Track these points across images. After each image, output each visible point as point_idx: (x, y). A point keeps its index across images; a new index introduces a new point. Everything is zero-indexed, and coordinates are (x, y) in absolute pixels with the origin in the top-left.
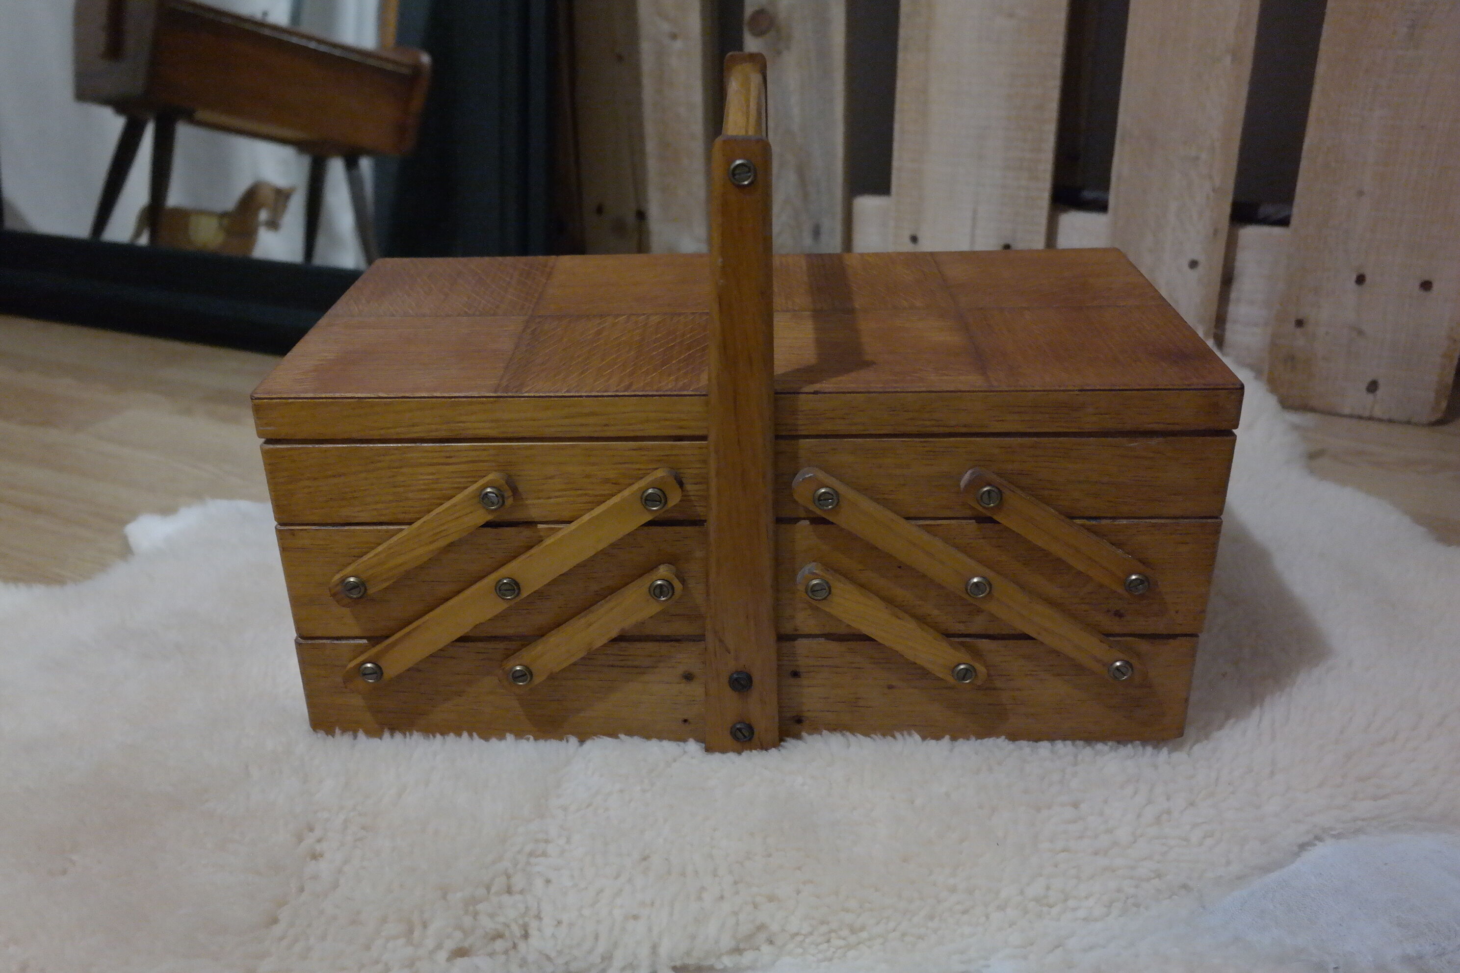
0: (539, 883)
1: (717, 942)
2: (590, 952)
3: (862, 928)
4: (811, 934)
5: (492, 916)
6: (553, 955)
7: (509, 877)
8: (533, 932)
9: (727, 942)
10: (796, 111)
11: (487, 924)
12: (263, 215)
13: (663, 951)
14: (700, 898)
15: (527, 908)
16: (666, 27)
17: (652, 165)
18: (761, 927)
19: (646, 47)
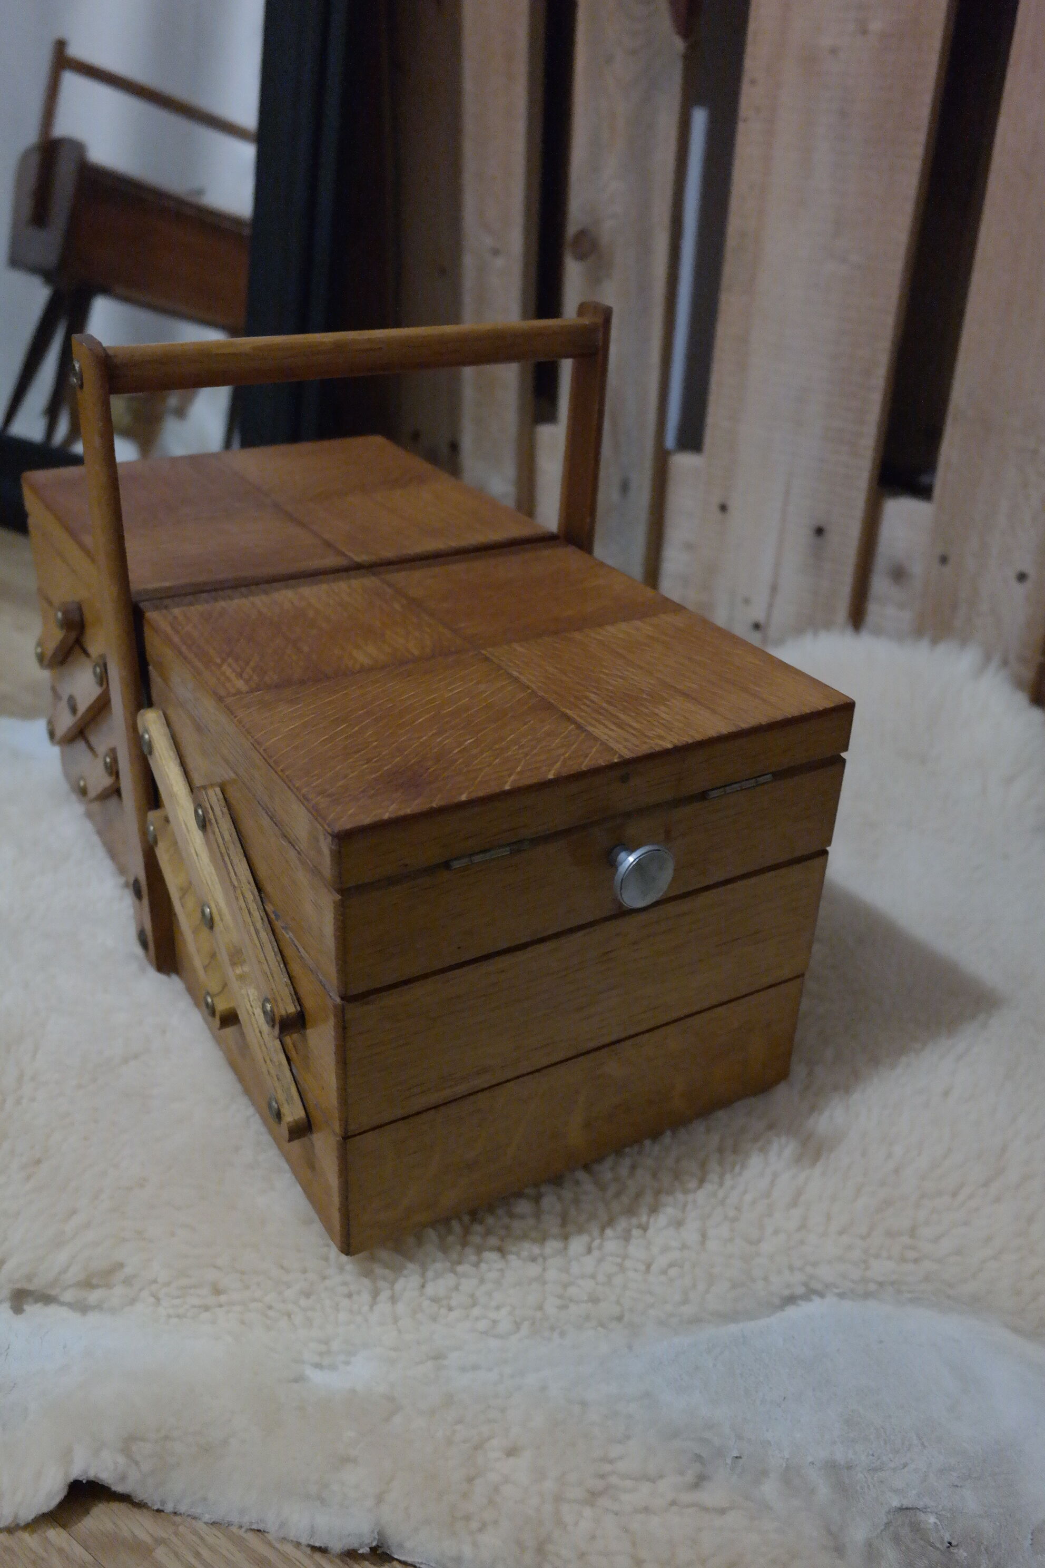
3: (226, 1291)
4: (170, 1283)
14: (67, 1219)
16: (489, 241)
18: (120, 1266)
19: (469, 261)
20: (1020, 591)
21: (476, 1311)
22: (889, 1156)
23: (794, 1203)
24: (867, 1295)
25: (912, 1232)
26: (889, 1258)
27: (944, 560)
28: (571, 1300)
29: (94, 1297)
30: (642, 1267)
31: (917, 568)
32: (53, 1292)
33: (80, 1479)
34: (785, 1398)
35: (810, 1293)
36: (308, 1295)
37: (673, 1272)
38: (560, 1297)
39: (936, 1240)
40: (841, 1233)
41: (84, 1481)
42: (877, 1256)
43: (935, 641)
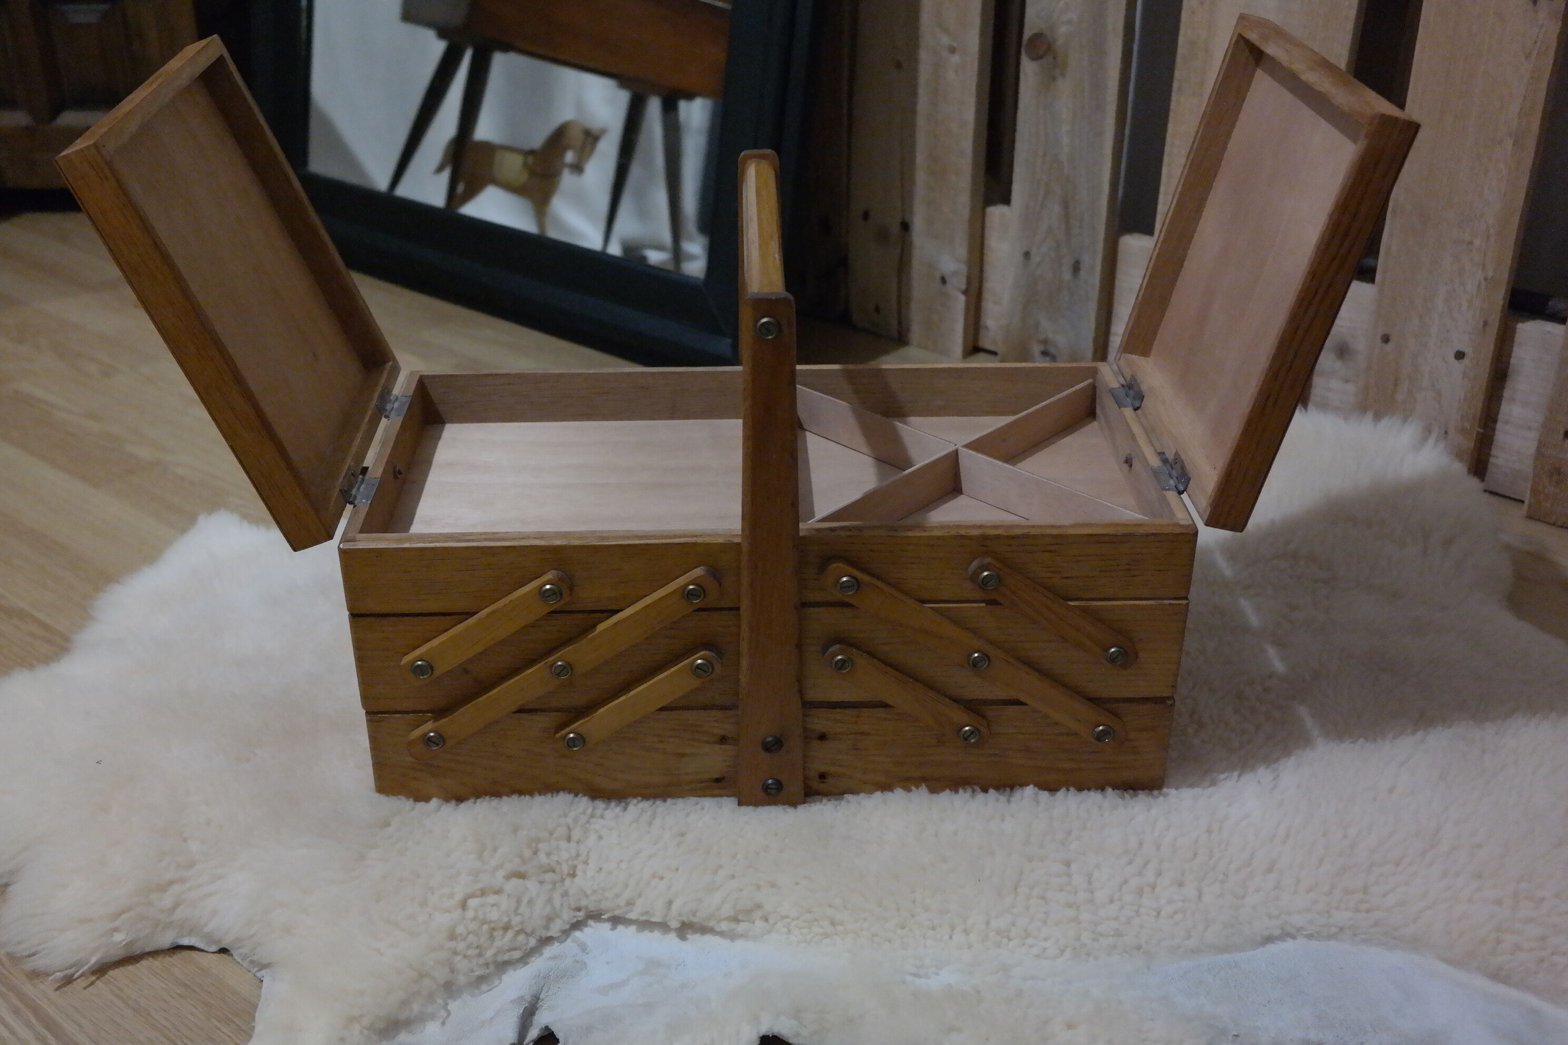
0: (593, 837)
1: (718, 909)
2: (617, 896)
3: (841, 923)
4: (798, 918)
5: (548, 855)
6: (589, 892)
7: (570, 829)
8: (579, 872)
9: (726, 911)
10: (1066, 140)
11: (542, 858)
12: (570, 157)
13: (675, 907)
14: (716, 872)
15: (578, 855)
16: (945, 40)
17: (921, 177)
18: (759, 906)
19: (925, 57)
20: (1458, 366)
21: (1030, 941)
22: (1345, 836)
23: (1270, 870)
24: (1330, 937)
25: (1365, 890)
26: (1346, 909)
27: (1386, 339)
28: (1101, 935)
29: (741, 928)
30: (1154, 913)
31: (1360, 345)
32: (712, 923)
33: (768, 1034)
34: (1269, 1001)
35: (1286, 935)
36: (903, 928)
37: (1179, 917)
38: (1093, 932)
39: (1384, 895)
40: (1309, 891)
41: (771, 1036)
42: (1337, 908)
43: (1378, 417)
